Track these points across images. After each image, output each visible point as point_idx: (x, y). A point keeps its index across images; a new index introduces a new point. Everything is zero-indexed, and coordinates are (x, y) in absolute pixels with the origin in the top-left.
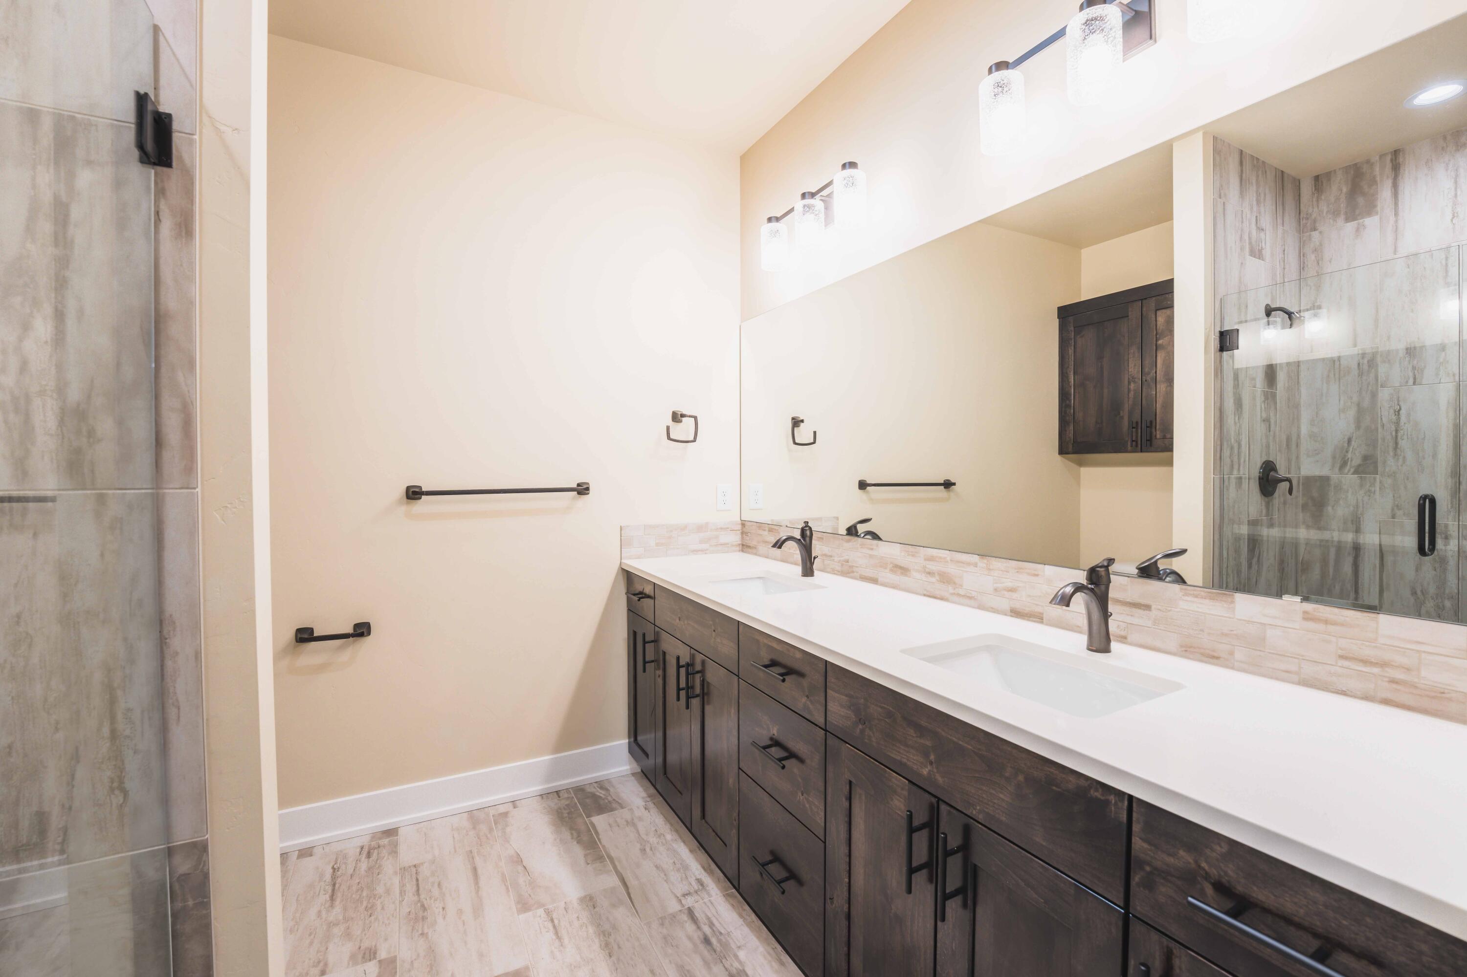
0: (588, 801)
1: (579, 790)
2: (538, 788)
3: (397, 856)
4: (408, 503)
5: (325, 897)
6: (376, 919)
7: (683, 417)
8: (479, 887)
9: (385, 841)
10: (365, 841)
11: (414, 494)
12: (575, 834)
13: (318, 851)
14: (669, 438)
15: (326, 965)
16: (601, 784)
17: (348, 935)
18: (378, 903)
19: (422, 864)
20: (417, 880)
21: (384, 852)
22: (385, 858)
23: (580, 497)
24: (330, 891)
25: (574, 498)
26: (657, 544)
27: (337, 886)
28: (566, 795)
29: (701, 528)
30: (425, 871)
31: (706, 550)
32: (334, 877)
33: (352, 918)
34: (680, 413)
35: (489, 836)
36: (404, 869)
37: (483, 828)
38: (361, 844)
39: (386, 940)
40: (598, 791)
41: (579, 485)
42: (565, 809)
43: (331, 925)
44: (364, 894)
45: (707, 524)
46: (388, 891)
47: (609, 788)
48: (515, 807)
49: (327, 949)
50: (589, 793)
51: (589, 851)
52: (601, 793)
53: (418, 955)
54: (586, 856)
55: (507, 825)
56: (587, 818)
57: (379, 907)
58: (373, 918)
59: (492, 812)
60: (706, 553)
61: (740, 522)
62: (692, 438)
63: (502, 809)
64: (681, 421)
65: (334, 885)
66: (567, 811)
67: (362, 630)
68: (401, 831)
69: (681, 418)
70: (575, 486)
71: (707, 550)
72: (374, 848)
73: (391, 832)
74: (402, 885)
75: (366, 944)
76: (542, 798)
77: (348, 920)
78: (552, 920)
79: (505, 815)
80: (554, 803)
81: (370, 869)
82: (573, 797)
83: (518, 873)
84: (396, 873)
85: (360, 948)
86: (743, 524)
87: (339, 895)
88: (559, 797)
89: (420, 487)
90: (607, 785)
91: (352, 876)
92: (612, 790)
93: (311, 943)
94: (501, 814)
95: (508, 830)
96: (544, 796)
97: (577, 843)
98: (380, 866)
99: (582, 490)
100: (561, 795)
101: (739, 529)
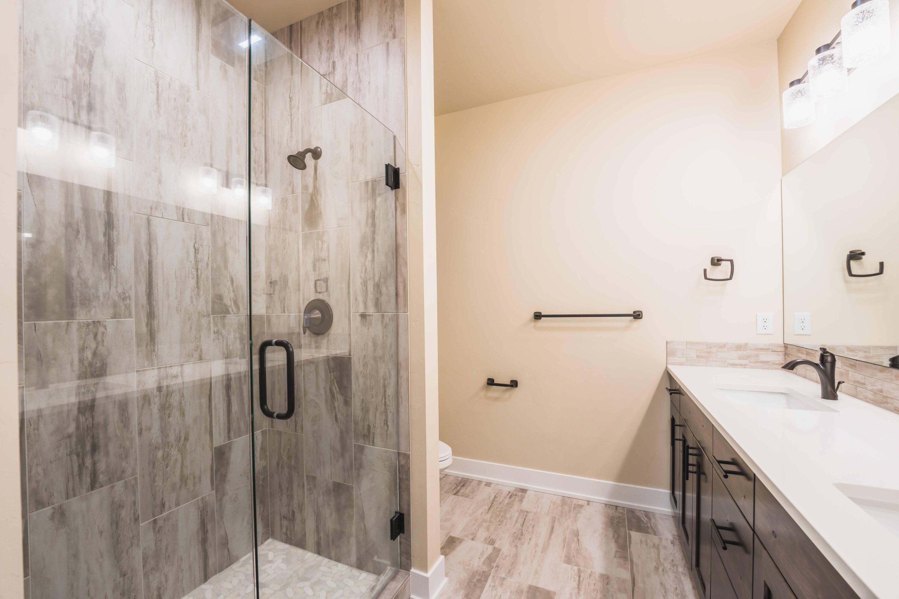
0: (634, 520)
1: (631, 511)
2: (604, 499)
3: (521, 503)
4: (535, 321)
5: (487, 507)
6: (501, 528)
7: (720, 261)
8: (551, 538)
9: (520, 494)
10: (512, 489)
11: (538, 316)
12: (616, 536)
13: (493, 486)
14: (706, 278)
15: (475, 537)
16: (647, 514)
17: (488, 529)
18: (505, 521)
19: (530, 512)
20: (525, 519)
21: (517, 499)
22: (516, 502)
23: (635, 321)
24: (490, 506)
25: (631, 321)
26: (698, 357)
27: (493, 505)
28: (621, 511)
29: (739, 347)
30: (530, 516)
31: (744, 365)
32: (494, 500)
33: (492, 522)
34: (716, 258)
35: (567, 514)
36: (521, 511)
37: (566, 508)
38: (510, 491)
39: (501, 539)
40: (643, 517)
41: (634, 312)
42: (616, 518)
43: (484, 521)
44: (502, 514)
45: (746, 344)
46: (511, 518)
47: (651, 518)
48: (588, 504)
49: (478, 530)
50: (636, 515)
51: (620, 550)
52: (645, 519)
53: (510, 555)
54: (616, 552)
55: (579, 513)
56: (628, 530)
57: (505, 523)
58: (500, 526)
59: (575, 502)
60: (744, 368)
61: (783, 345)
62: (729, 277)
63: (581, 503)
64: (720, 265)
65: (492, 504)
66: (618, 520)
67: (514, 384)
68: (528, 492)
69: (718, 262)
70: (632, 313)
71: (746, 365)
72: (514, 495)
73: (524, 491)
74: (518, 518)
75: (493, 537)
76: (606, 506)
77: (490, 522)
78: (580, 577)
79: (581, 506)
80: (611, 512)
81: (508, 504)
82: (625, 514)
83: (574, 541)
84: (517, 511)
85: (490, 537)
86: (786, 346)
87: (492, 509)
88: (616, 510)
89: (541, 313)
90: (651, 516)
91: (500, 503)
92: (653, 520)
93: (474, 524)
94: (579, 505)
95: (579, 515)
96: (608, 505)
97: (615, 541)
98: (513, 504)
99: (637, 315)
100: (618, 509)
101: (782, 351)
